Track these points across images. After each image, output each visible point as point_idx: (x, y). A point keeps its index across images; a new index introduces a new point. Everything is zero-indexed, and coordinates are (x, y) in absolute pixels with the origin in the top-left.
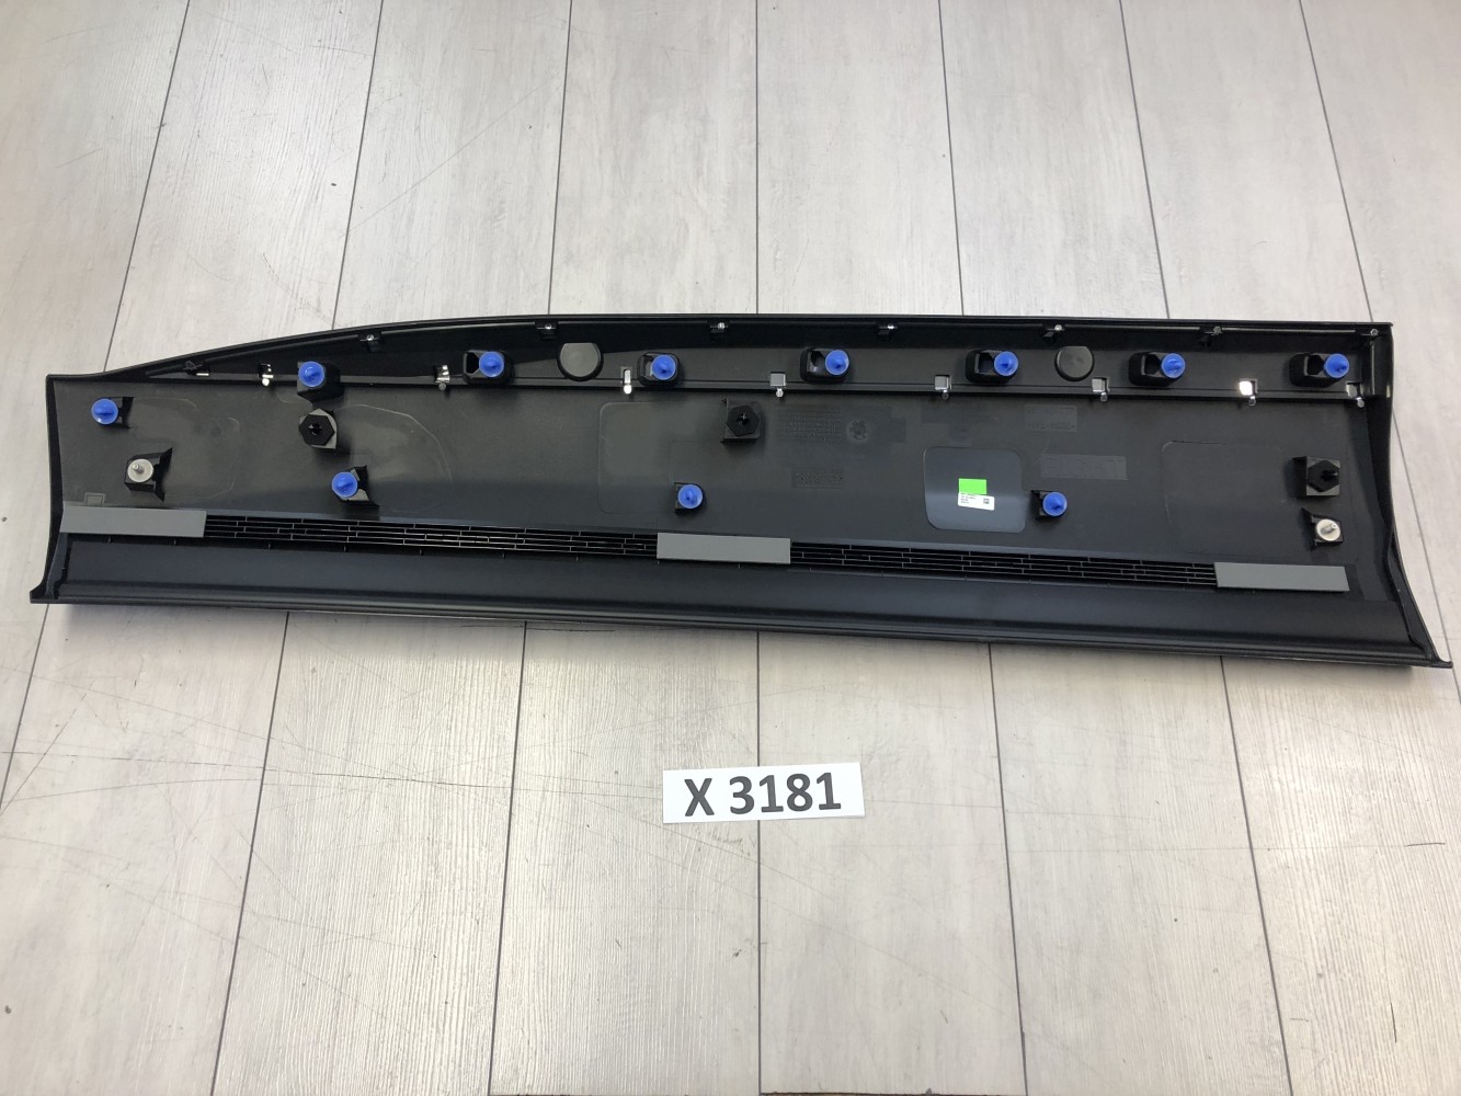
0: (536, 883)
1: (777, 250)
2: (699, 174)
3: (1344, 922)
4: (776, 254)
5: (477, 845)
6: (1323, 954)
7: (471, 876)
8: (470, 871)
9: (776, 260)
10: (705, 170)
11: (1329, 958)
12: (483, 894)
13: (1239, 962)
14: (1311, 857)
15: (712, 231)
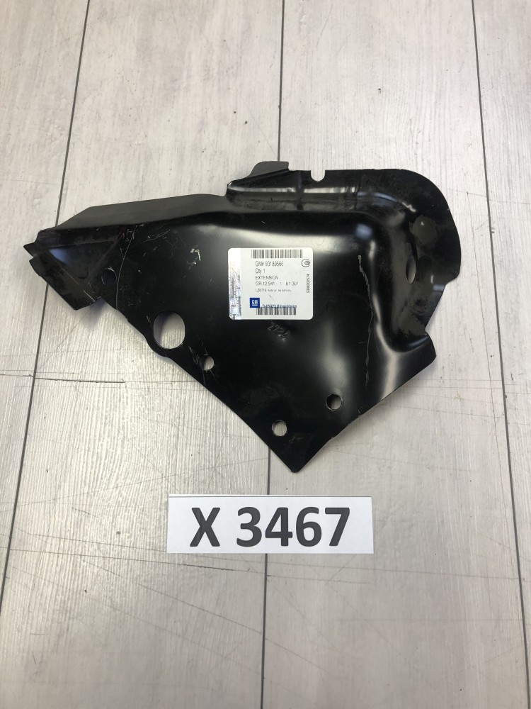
1: (303, 13)
4: (301, 18)
9: (300, 23)
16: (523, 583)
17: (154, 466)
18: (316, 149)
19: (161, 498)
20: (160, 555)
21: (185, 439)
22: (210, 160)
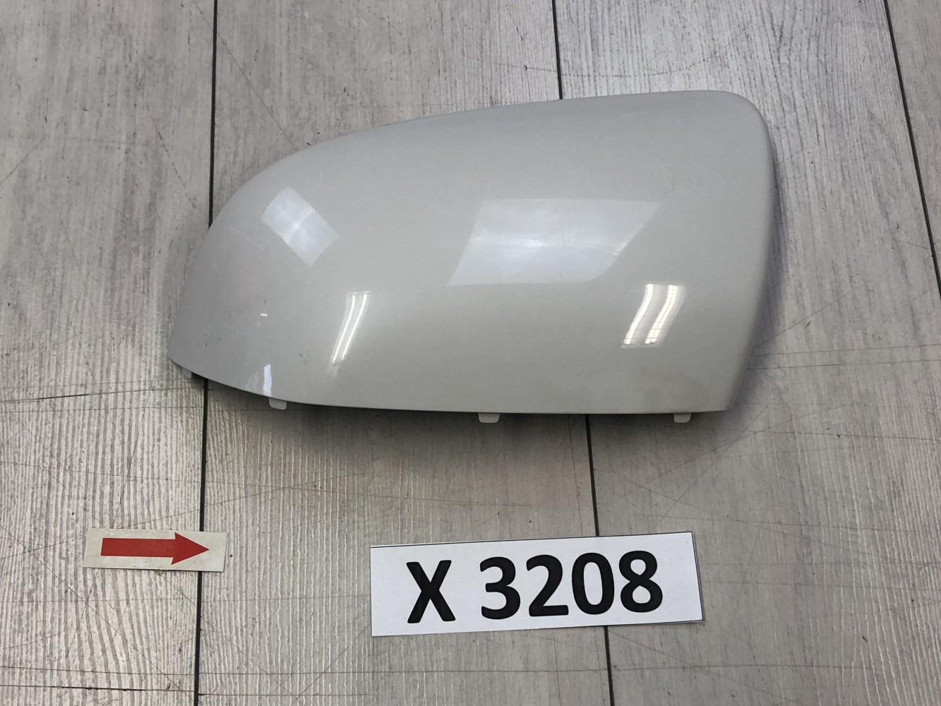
16: (614, 673)
17: (10, 534)
18: (277, 14)
19: (23, 584)
20: (21, 674)
21: (61, 488)
22: (102, 40)
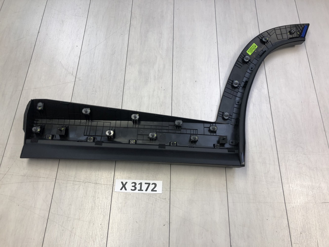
0: (118, 207)
2: (160, 46)
3: (307, 221)
5: (104, 198)
6: (302, 228)
7: (103, 205)
8: (103, 204)
10: (161, 45)
11: (303, 229)
12: (105, 210)
13: (282, 230)
14: (299, 205)
15: (163, 59)
